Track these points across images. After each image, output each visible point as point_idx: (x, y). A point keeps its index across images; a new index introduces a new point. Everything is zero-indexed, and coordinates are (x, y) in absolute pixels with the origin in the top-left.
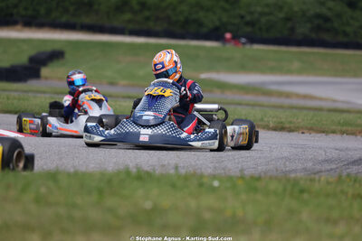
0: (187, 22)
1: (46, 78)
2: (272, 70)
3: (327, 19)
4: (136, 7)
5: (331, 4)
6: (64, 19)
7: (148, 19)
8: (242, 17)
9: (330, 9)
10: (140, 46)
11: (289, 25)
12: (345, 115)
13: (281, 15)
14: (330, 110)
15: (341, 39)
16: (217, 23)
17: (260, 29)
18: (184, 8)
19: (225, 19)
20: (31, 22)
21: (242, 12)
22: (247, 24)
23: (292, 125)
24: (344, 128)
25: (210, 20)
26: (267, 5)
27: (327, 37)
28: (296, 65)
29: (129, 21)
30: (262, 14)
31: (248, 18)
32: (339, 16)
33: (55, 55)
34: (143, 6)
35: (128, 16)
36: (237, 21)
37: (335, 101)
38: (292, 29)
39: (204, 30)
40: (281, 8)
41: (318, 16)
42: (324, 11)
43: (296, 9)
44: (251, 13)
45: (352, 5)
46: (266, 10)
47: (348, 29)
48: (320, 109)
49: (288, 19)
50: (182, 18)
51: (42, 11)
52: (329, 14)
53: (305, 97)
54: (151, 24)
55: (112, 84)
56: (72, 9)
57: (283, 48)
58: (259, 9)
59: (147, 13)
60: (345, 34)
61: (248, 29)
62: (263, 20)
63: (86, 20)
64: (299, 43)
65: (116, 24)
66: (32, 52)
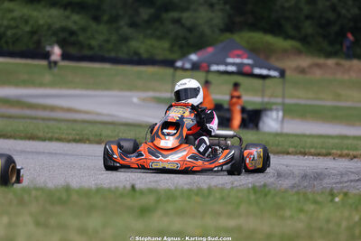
2: (25, 83)
3: (72, 33)
5: (76, 17)
9: (75, 22)
11: (35, 38)
13: (28, 29)
15: (86, 52)
17: (7, 42)
26: (13, 19)
28: (48, 78)
30: (8, 27)
32: (84, 29)
37: (98, 114)
38: (38, 43)
40: (26, 22)
41: (63, 29)
42: (70, 24)
43: (41, 22)
45: (96, 19)
46: (12, 23)
47: (94, 43)
49: (33, 33)
52: (75, 28)
53: (69, 110)
57: (29, 61)
58: (5, 23)
60: (91, 48)
62: (9, 33)
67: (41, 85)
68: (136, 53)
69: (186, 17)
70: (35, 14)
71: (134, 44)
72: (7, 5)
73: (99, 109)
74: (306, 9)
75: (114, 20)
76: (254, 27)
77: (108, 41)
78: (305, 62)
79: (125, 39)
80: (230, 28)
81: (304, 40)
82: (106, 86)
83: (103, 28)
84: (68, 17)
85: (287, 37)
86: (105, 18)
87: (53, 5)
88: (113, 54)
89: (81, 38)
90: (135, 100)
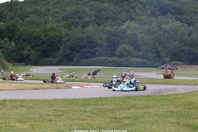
0: (120, 64)
1: (98, 75)
2: (136, 72)
3: (144, 63)
16: (126, 64)
18: (120, 62)
20: (94, 65)
22: (131, 64)
25: (124, 64)
27: (145, 66)
29: (111, 64)
30: (133, 62)
32: (146, 62)
33: (99, 71)
34: (113, 61)
36: (129, 63)
38: (138, 65)
42: (144, 61)
44: (131, 62)
45: (148, 60)
47: (148, 64)
49: (137, 63)
51: (96, 63)
54: (114, 65)
56: (101, 63)
59: (114, 63)
63: (103, 64)
64: (140, 67)
65: (108, 65)
66: (95, 70)
69: (164, 59)
70: (138, 60)
71: (155, 64)
72: (133, 58)
73: (144, 75)
74: (185, 57)
75: (151, 60)
76: (176, 60)
77: (150, 64)
78: (185, 66)
79: (153, 63)
80: (171, 61)
81: (185, 62)
82: (150, 72)
83: (149, 62)
85: (181, 62)
87: (141, 58)
88: (151, 66)
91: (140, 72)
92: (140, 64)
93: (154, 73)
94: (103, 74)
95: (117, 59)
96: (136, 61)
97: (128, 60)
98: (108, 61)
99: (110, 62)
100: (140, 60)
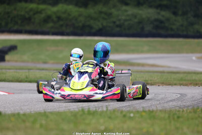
0: (84, 26)
1: (9, 61)
3: (161, 22)
4: (55, 19)
5: (163, 13)
6: (16, 28)
7: (62, 26)
8: (114, 22)
9: (163, 16)
10: (59, 41)
11: (141, 26)
12: (178, 75)
13: (136, 20)
14: (169, 73)
15: (170, 32)
16: (101, 26)
17: (125, 29)
18: (82, 19)
19: (105, 24)
21: (114, 20)
22: (117, 26)
23: (152, 82)
24: (181, 82)
25: (97, 25)
26: (128, 15)
28: (146, 48)
29: (52, 27)
30: (125, 20)
31: (118, 23)
32: (168, 20)
33: (13, 48)
34: (59, 18)
35: (51, 25)
36: (111, 25)
37: (169, 67)
38: (143, 28)
39: (94, 31)
41: (156, 20)
42: (160, 17)
43: (144, 16)
44: (119, 20)
45: (175, 13)
46: (128, 18)
47: (174, 27)
48: (163, 72)
49: (140, 23)
50: (81, 24)
51: (3, 24)
53: (153, 66)
54: (64, 29)
55: (45, 63)
56: (19, 22)
58: (123, 18)
59: (61, 23)
60: (172, 29)
61: (118, 29)
62: (126, 23)
63: (28, 28)
64: (147, 36)
65: (45, 29)
67: (142, 52)
68: (198, 32)
70: (140, 12)
71: (196, 27)
72: (124, 8)
77: (182, 26)
79: (192, 24)
82: (179, 52)
83: (179, 18)
84: (159, 13)
86: (180, 13)
87: (151, 7)
88: (185, 33)
89: (167, 25)
90: (194, 58)
91: (149, 51)
92: (148, 28)
93: (194, 57)
94: (25, 57)
95: (73, 10)
96: (135, 16)
97: (110, 15)
98: (43, 16)
99: (47, 19)
100: (147, 13)
